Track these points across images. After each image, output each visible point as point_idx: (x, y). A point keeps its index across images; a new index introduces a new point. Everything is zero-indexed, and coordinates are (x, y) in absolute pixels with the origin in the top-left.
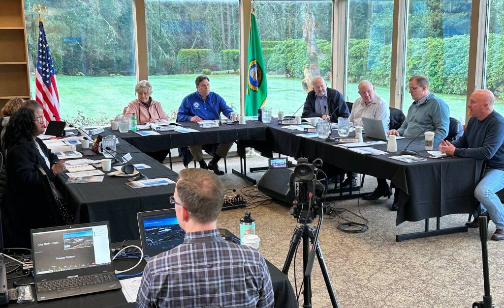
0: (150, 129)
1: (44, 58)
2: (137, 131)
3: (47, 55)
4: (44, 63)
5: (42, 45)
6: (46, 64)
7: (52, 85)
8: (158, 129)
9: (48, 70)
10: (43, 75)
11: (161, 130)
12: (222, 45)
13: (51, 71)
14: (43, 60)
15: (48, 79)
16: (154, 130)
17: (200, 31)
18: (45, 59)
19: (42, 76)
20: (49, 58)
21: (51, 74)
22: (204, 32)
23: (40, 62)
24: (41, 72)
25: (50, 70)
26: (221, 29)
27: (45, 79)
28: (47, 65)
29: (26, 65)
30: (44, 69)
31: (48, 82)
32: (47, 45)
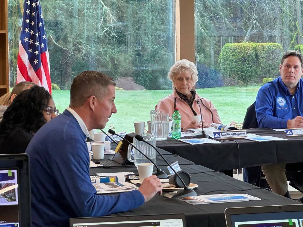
0: (204, 136)
1: (33, 23)
2: (182, 138)
3: (38, 19)
4: (32, 32)
5: (31, 3)
6: (35, 33)
7: (42, 67)
8: (217, 135)
9: (37, 44)
10: (30, 51)
11: (222, 137)
12: (297, 38)
13: (43, 45)
14: (31, 27)
15: (37, 57)
16: (210, 137)
17: (258, 14)
18: (35, 26)
19: (28, 52)
20: (40, 24)
21: (41, 49)
22: (265, 16)
23: (27, 30)
24: (27, 46)
25: (40, 43)
26: (295, 10)
27: (32, 58)
28: (37, 35)
29: (5, 34)
30: (31, 41)
31: (36, 62)
32: (38, 3)
